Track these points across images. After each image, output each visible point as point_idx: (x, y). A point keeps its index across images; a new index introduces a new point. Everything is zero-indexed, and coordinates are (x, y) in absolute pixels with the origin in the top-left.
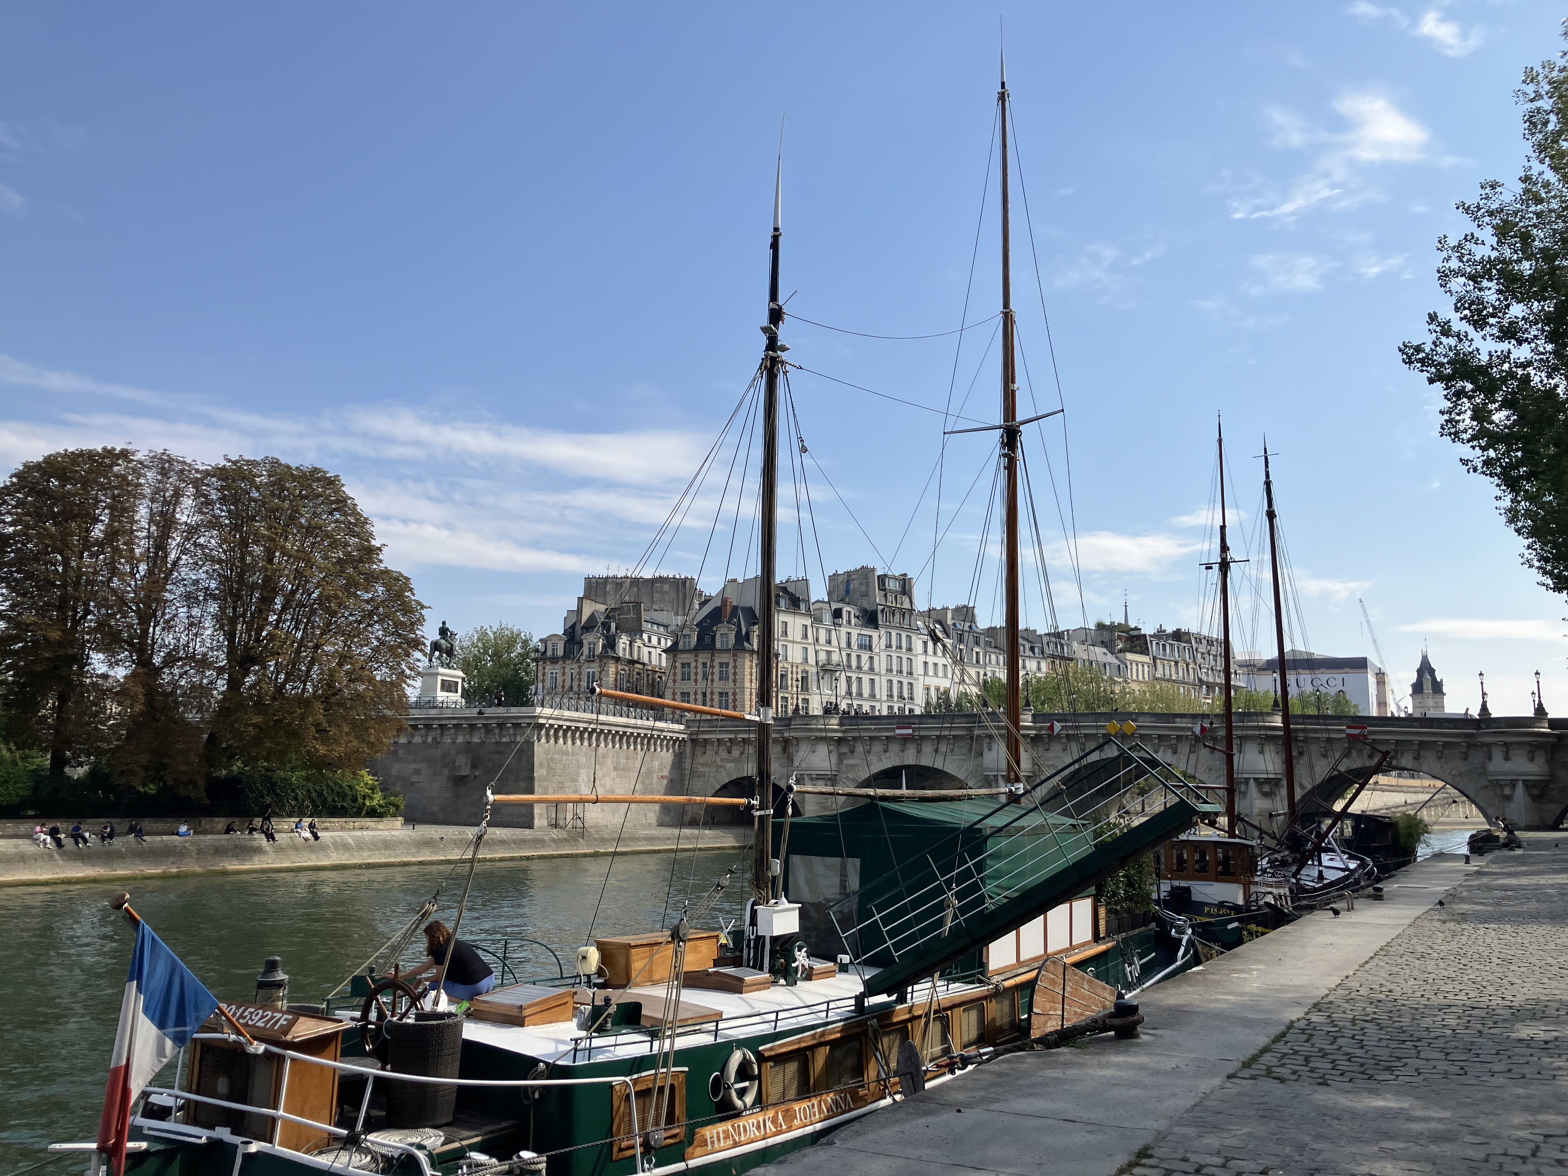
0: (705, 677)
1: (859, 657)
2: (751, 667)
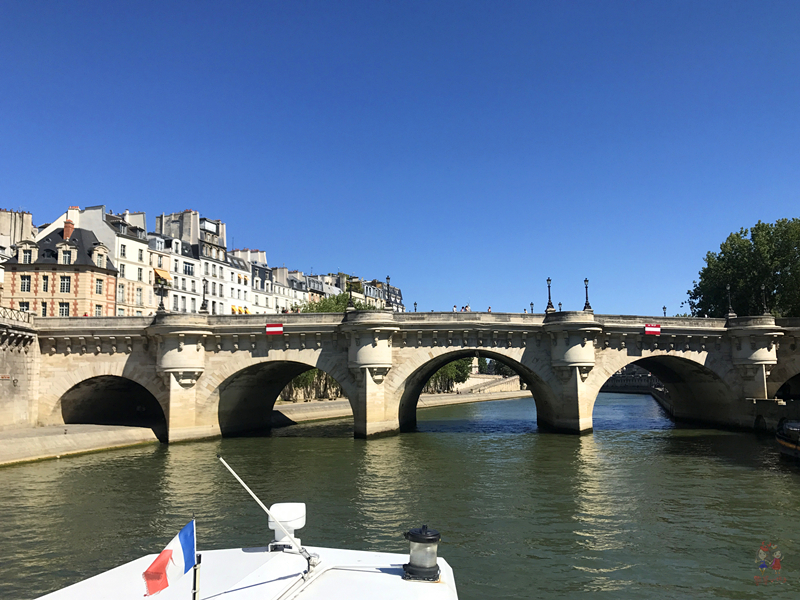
0: (46, 289)
1: (184, 280)
2: (92, 281)
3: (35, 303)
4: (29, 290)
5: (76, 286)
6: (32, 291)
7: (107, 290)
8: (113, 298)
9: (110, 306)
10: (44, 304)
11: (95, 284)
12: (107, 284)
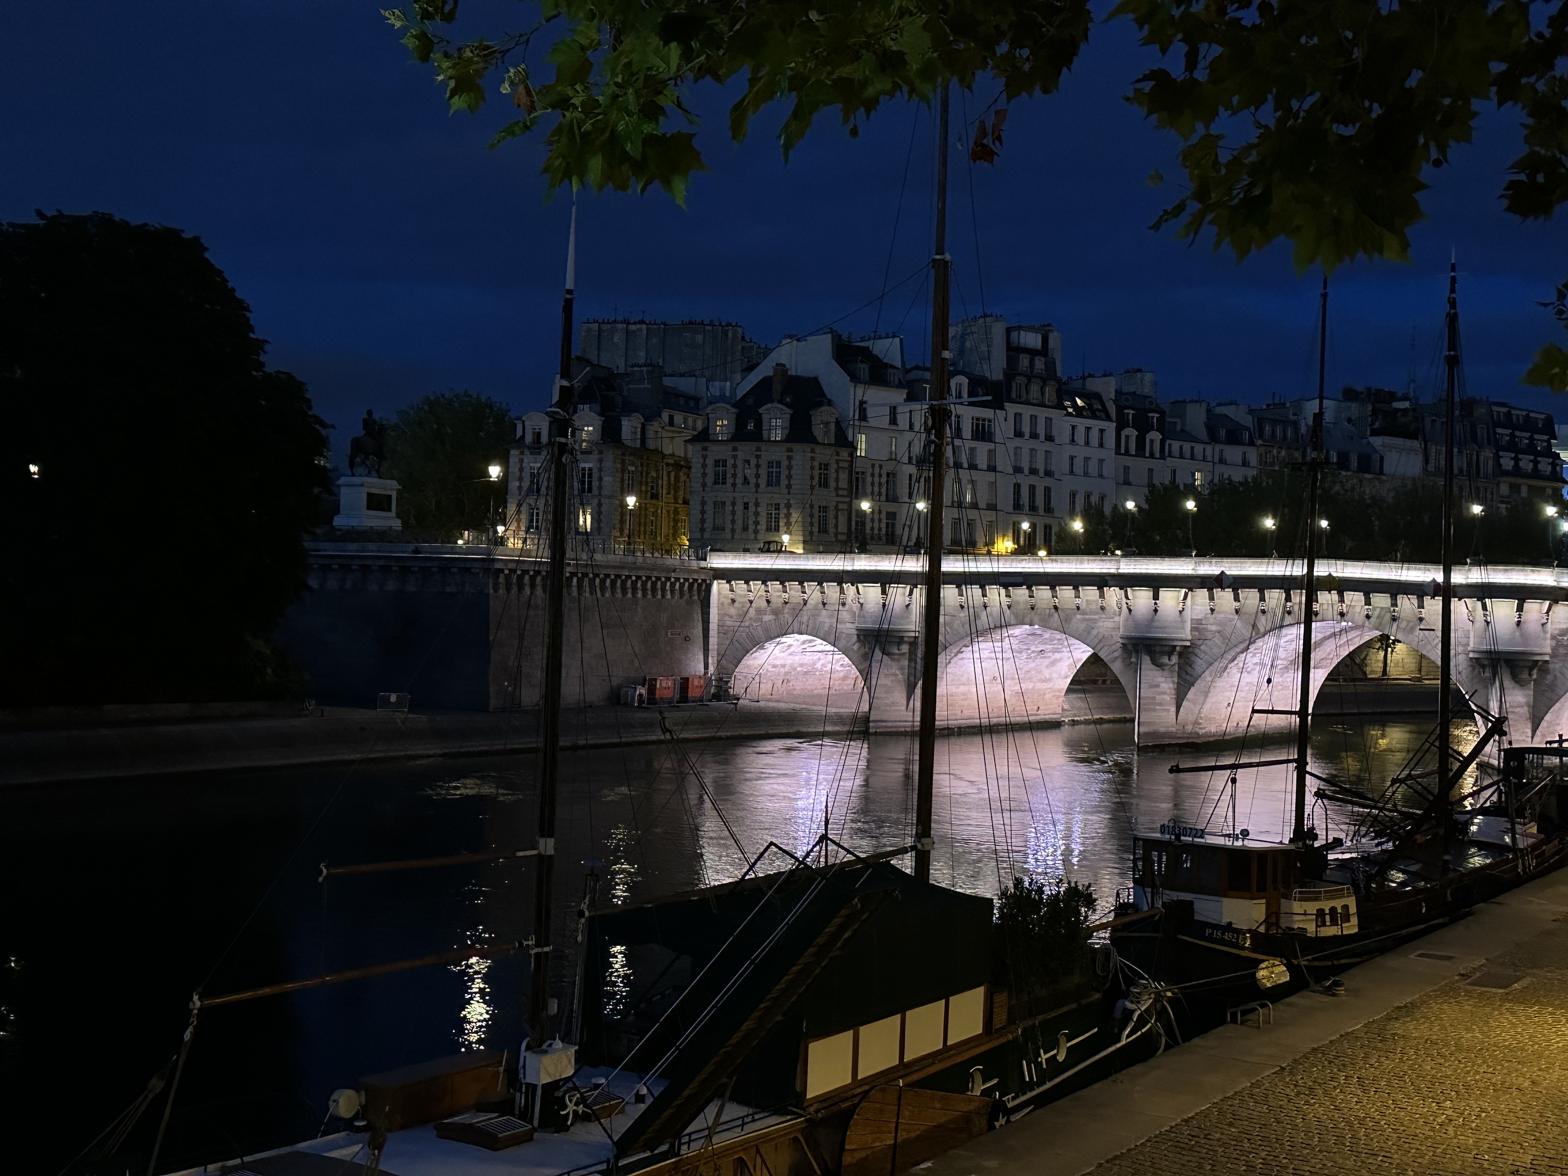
0: (747, 481)
1: (972, 450)
2: (812, 468)
3: (734, 504)
4: (724, 483)
5: (789, 477)
6: (729, 485)
7: (837, 480)
8: (845, 493)
9: (841, 506)
10: (746, 506)
11: (816, 473)
12: (837, 471)
